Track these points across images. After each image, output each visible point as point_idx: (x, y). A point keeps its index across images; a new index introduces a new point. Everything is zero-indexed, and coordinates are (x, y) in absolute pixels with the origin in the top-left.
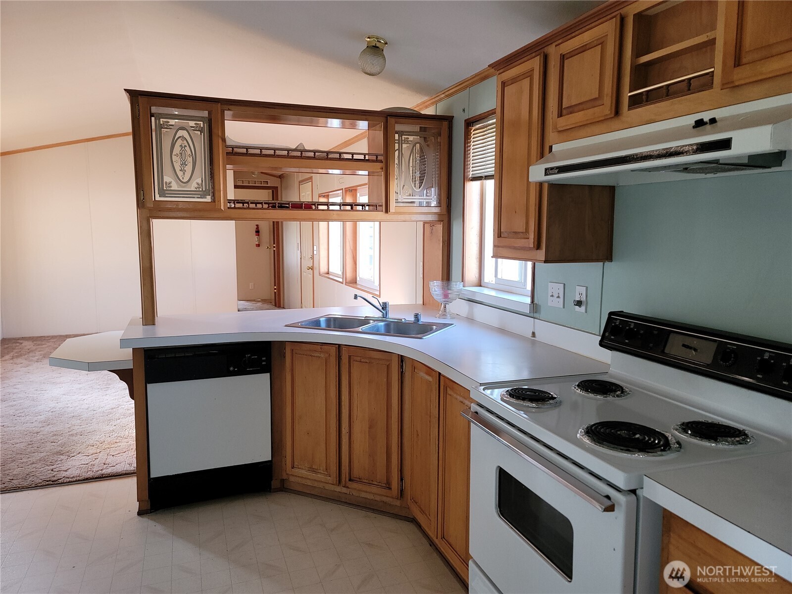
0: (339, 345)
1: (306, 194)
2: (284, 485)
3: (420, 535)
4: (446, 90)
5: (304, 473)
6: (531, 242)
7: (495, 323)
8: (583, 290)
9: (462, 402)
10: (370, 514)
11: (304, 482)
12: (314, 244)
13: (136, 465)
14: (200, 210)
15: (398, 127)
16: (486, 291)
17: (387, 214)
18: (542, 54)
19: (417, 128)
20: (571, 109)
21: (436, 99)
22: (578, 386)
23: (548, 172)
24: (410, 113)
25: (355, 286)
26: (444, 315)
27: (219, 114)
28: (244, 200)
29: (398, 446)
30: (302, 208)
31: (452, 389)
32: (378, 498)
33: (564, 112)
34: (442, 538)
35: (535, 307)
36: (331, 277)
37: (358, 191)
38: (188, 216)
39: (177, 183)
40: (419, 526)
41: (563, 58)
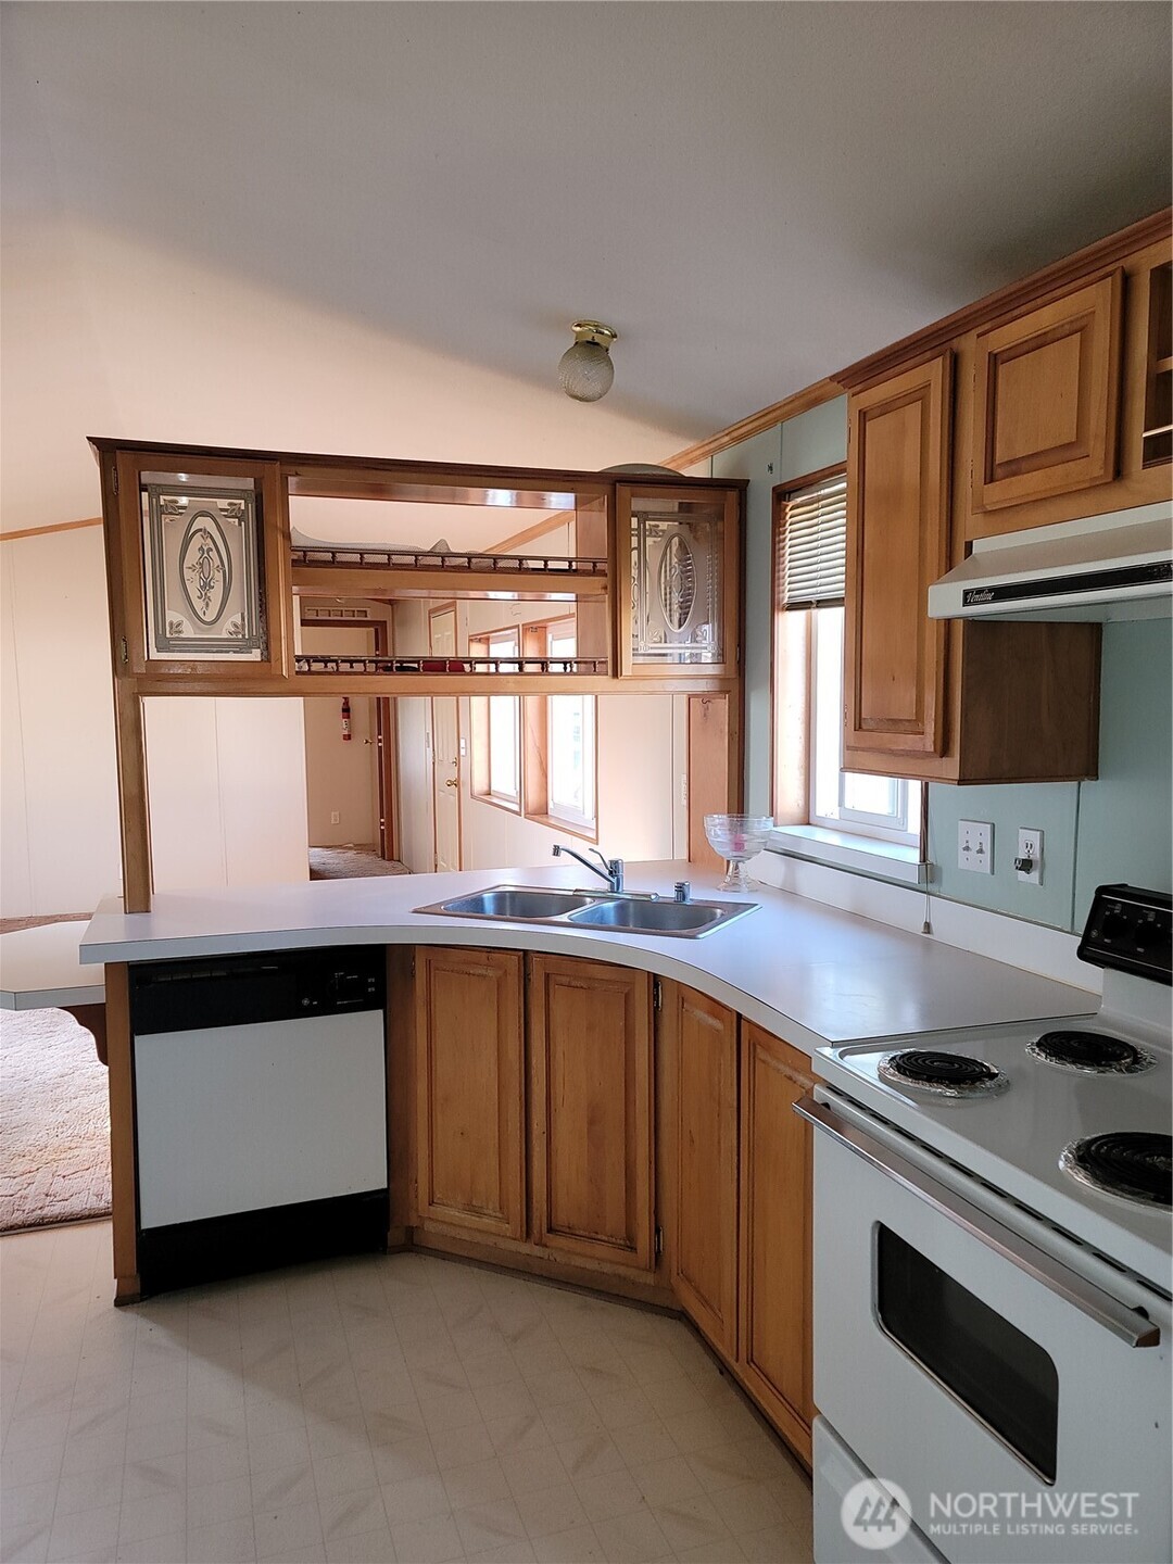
0: (525, 952)
1: (443, 635)
2: (412, 1239)
3: (697, 1347)
4: (732, 429)
5: (454, 1214)
6: (928, 742)
7: (843, 902)
8: (1035, 838)
9: (790, 1078)
10: (591, 1300)
11: (453, 1232)
12: (461, 736)
13: (110, 1197)
14: (238, 679)
15: (638, 504)
16: (819, 835)
17: (615, 680)
18: (948, 353)
19: (673, 505)
20: (1014, 467)
21: (712, 446)
22: (1039, 1044)
23: (969, 597)
24: (661, 475)
25: (545, 819)
26: (734, 885)
27: (278, 483)
28: (329, 657)
29: (650, 1162)
30: (445, 671)
31: (767, 1049)
32: (607, 1268)
33: (999, 472)
34: (748, 1362)
35: (929, 873)
36: (495, 801)
37: (549, 630)
38: (214, 689)
39: (194, 624)
40: (696, 1330)
41: (995, 360)
